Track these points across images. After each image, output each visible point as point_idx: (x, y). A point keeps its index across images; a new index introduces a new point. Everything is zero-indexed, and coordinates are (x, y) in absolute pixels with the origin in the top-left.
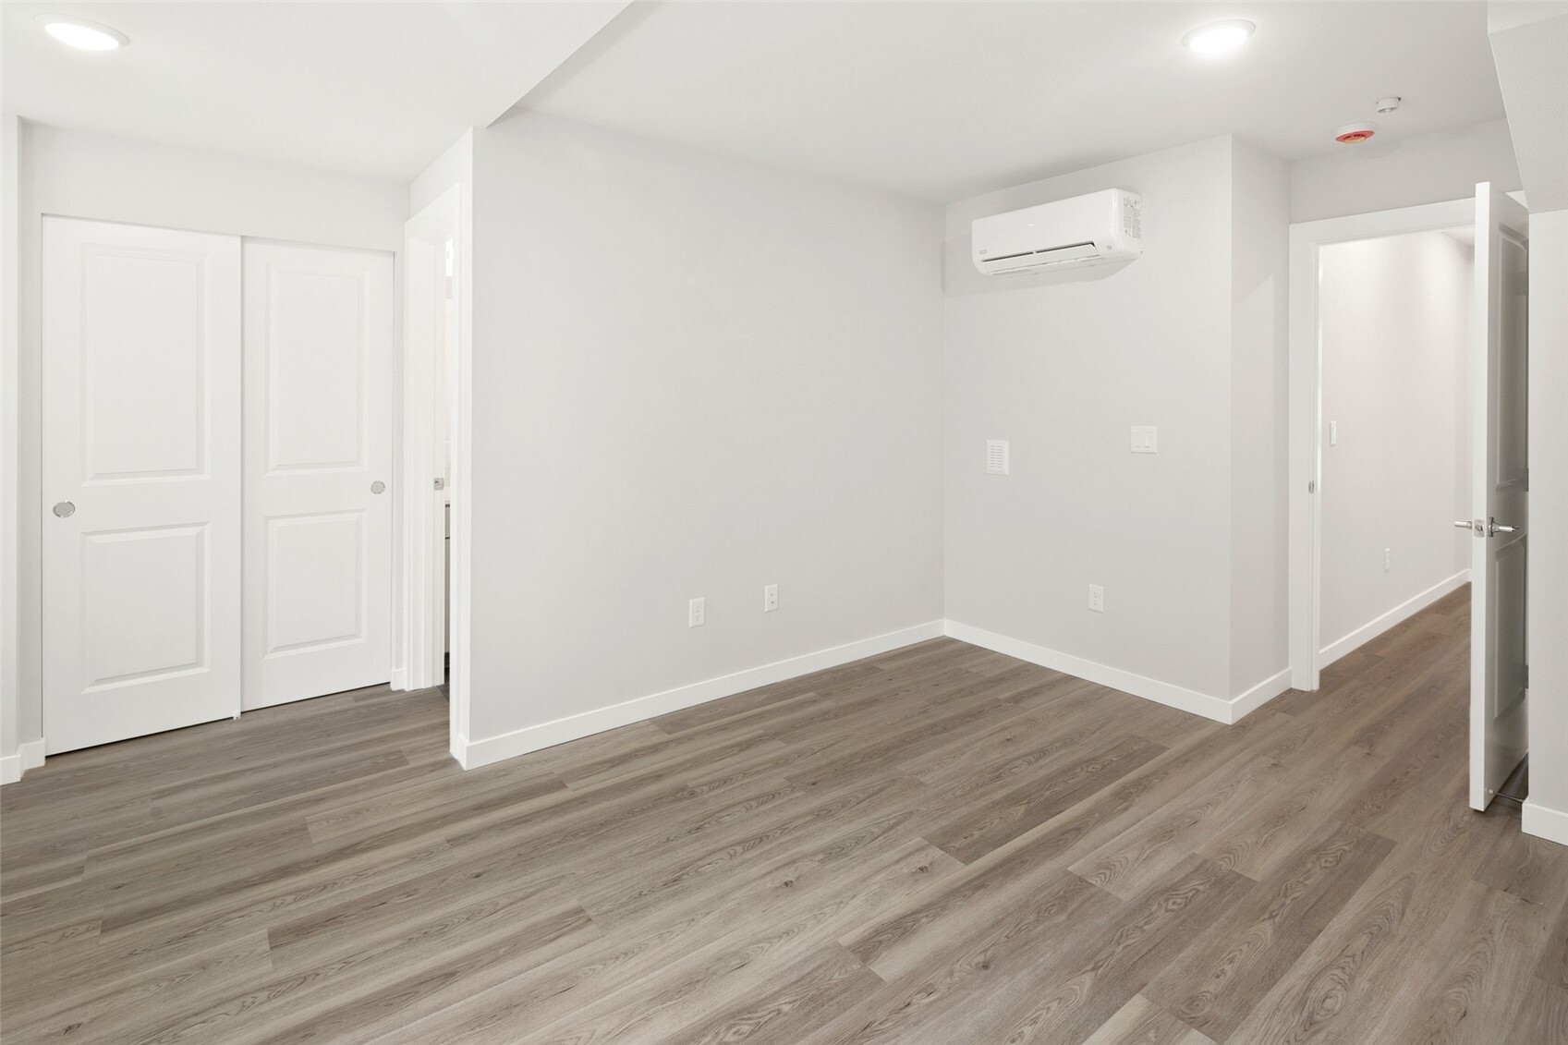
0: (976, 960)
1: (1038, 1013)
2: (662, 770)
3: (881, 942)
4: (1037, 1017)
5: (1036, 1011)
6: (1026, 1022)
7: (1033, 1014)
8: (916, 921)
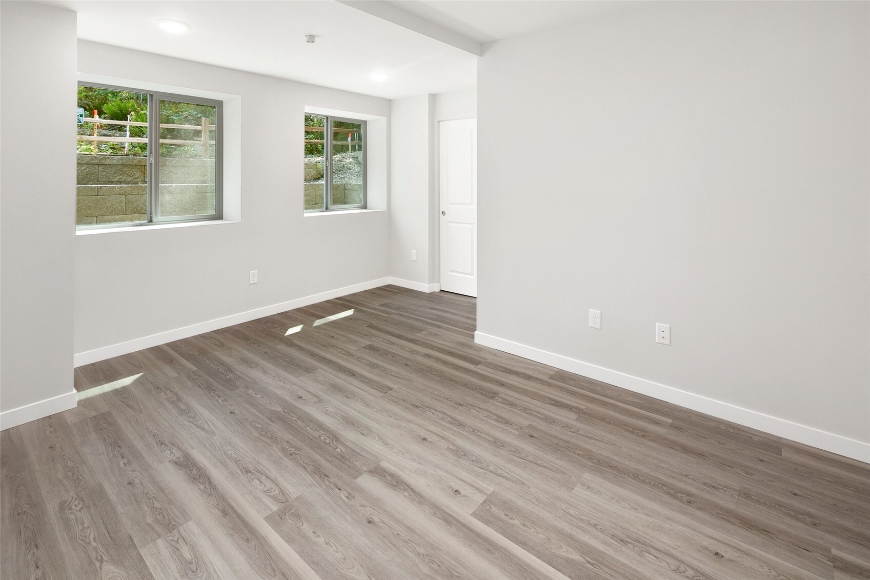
0: (374, 518)
1: (333, 546)
2: (507, 383)
3: (385, 476)
4: (330, 545)
5: (335, 545)
6: (327, 539)
7: (333, 544)
8: (405, 490)
